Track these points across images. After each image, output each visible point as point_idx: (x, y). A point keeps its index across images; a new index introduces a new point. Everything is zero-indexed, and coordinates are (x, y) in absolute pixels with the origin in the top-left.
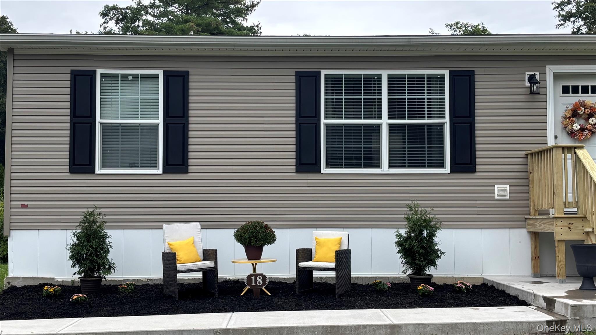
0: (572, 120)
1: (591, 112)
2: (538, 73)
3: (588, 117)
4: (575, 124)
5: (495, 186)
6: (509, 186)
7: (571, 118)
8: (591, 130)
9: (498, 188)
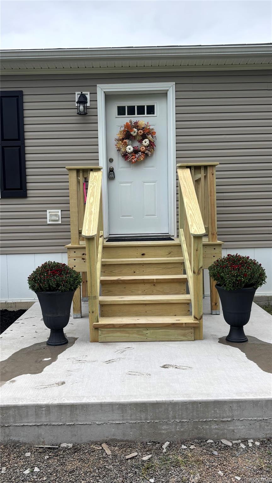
0: (125, 142)
1: (144, 133)
2: (89, 93)
3: (142, 138)
4: (128, 146)
5: (46, 211)
6: (61, 211)
7: (124, 140)
8: (143, 152)
9: (49, 213)
